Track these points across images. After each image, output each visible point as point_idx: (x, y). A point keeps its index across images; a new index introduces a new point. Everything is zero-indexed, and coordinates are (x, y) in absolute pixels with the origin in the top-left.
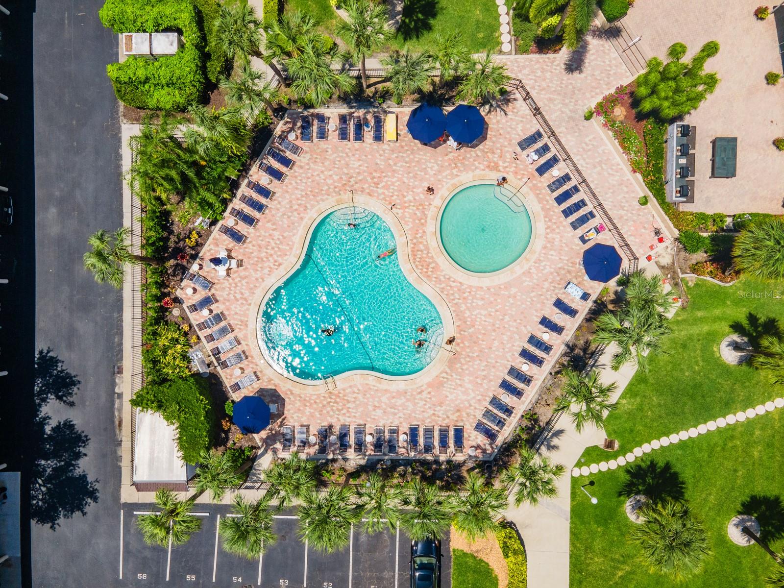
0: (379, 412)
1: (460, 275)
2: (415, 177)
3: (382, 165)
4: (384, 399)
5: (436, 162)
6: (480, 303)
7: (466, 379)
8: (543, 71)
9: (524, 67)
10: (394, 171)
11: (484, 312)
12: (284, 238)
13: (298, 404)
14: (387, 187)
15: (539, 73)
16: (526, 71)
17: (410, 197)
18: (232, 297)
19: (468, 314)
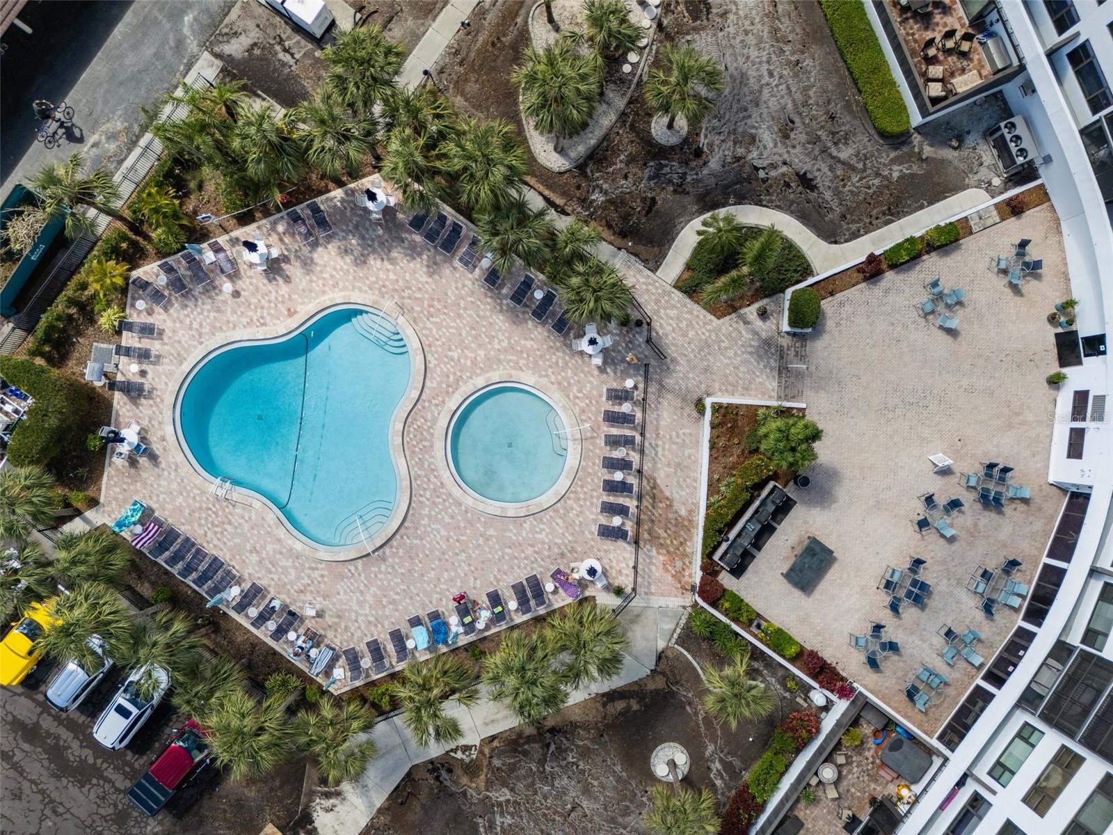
0: (254, 558)
1: (447, 475)
2: (476, 337)
3: (452, 298)
4: (270, 547)
5: (509, 339)
6: (447, 520)
7: (373, 589)
8: (690, 325)
9: (674, 307)
10: (460, 316)
11: (443, 532)
12: (290, 299)
13: (174, 486)
14: (439, 326)
15: (684, 325)
16: (672, 313)
17: (455, 355)
18: (187, 321)
19: (425, 522)
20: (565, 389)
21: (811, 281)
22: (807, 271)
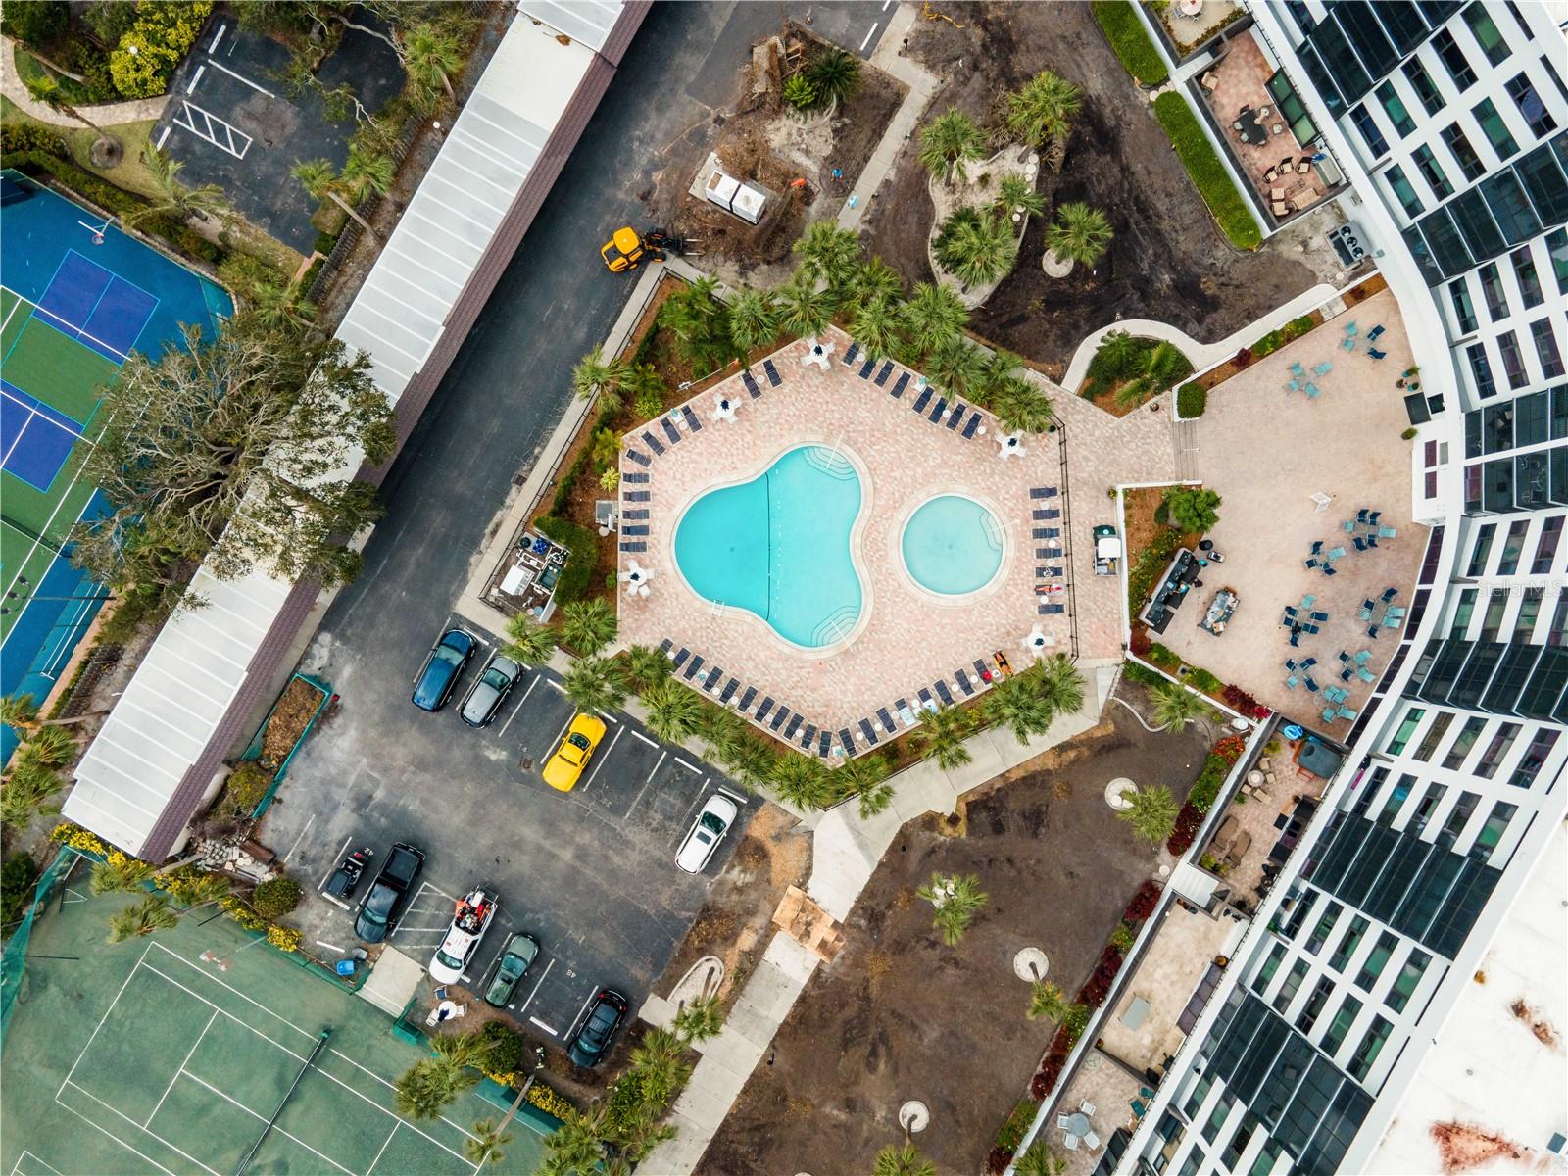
0: (751, 664)
1: (903, 575)
2: (913, 458)
3: (889, 427)
4: (762, 654)
5: (941, 455)
6: (907, 615)
7: (853, 680)
8: (1095, 425)
9: (1079, 412)
10: (897, 441)
11: (905, 626)
12: (754, 445)
13: (677, 612)
14: (881, 452)
15: (1090, 426)
16: (1080, 417)
17: (897, 474)
18: (671, 473)
19: (889, 618)
20: (993, 493)
21: (1193, 377)
22: (1188, 369)
